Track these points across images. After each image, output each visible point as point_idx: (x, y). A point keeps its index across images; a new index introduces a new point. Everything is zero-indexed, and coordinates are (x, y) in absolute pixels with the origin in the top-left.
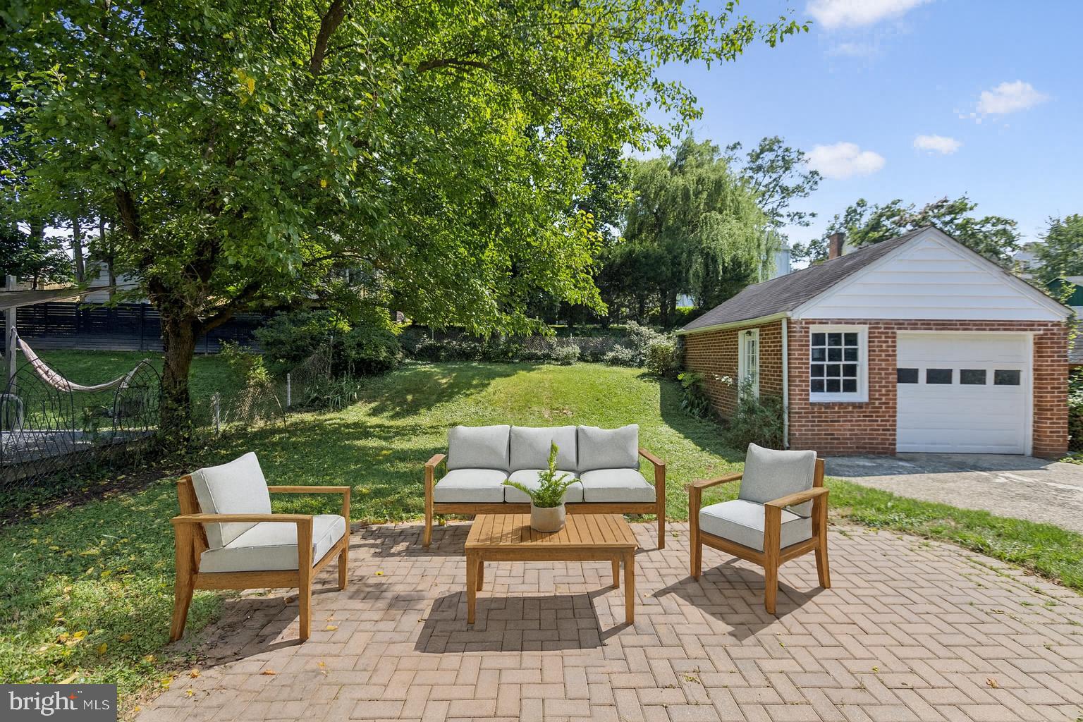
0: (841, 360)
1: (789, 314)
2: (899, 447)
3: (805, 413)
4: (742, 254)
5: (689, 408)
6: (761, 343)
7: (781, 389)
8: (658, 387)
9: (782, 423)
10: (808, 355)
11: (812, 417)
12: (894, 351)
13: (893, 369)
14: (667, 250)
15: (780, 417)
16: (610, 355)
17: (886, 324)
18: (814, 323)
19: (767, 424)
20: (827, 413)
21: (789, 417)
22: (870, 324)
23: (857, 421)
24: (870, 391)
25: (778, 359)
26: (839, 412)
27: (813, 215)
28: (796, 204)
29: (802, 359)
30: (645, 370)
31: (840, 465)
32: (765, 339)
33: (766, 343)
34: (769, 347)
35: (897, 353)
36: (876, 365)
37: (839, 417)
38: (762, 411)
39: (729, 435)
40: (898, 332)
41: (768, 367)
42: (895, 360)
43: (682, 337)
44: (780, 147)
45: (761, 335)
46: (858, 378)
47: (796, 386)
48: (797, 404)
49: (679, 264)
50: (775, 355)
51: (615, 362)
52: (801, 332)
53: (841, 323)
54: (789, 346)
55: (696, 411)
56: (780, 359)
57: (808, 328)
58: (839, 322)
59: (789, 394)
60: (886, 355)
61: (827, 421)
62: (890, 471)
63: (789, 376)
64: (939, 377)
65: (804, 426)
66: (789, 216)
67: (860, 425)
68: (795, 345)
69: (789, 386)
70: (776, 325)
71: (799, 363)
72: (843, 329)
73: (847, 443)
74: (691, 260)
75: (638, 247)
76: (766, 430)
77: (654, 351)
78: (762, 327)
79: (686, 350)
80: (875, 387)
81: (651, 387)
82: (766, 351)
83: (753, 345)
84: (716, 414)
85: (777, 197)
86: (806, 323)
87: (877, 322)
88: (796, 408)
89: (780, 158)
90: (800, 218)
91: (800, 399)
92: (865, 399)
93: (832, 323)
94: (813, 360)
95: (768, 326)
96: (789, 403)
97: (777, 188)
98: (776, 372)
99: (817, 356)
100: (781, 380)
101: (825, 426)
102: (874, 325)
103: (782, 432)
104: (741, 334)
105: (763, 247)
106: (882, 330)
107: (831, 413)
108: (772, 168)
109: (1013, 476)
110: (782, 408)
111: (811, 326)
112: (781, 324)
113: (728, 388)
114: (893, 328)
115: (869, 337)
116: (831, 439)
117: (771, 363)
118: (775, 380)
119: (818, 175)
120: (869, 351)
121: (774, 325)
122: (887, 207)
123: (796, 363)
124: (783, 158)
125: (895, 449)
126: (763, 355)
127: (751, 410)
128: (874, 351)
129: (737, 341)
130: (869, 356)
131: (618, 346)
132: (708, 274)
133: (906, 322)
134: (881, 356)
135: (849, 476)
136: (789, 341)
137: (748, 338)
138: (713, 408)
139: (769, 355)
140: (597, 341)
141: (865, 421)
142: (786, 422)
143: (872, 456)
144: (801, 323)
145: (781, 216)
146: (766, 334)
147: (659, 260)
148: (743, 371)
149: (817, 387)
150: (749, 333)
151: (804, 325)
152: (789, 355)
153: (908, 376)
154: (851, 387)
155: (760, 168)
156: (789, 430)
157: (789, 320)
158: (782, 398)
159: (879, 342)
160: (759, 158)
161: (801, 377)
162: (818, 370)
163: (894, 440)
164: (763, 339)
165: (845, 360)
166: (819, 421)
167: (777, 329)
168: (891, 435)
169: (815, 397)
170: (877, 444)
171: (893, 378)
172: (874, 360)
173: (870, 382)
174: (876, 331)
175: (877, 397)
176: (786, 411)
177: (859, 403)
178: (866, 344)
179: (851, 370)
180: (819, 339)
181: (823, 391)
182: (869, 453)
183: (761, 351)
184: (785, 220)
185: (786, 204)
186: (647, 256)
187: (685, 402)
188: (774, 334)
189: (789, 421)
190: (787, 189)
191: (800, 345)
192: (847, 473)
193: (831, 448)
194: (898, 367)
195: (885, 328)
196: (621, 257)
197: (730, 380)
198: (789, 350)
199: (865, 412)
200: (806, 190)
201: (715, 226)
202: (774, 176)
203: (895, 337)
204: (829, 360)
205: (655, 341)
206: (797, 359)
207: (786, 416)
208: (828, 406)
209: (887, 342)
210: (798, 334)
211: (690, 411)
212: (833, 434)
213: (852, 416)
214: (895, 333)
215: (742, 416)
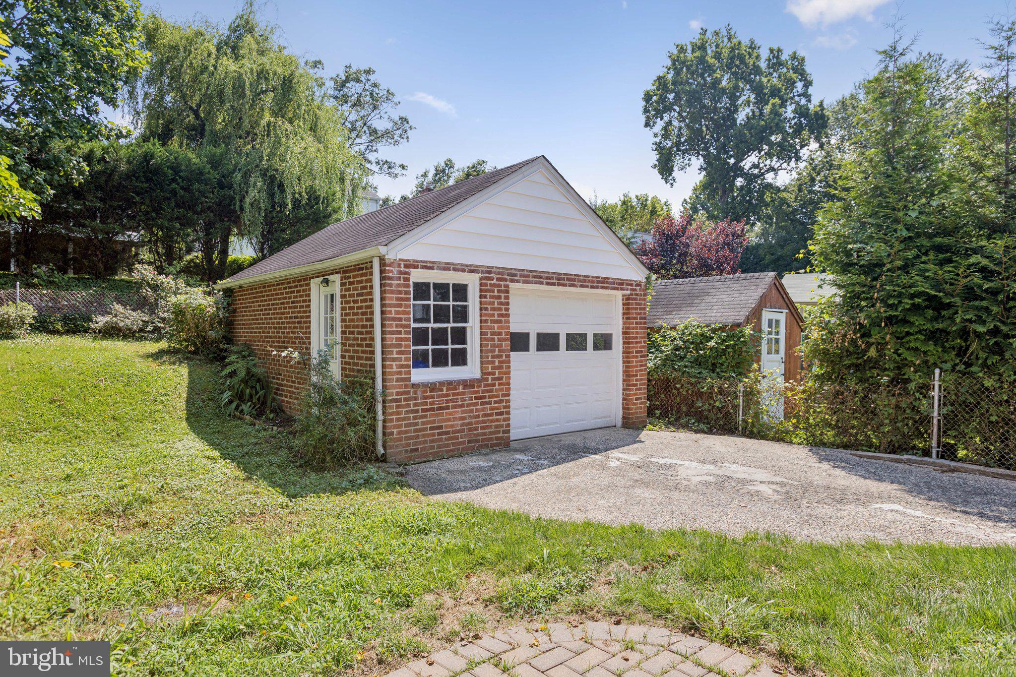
0: (449, 322)
1: (383, 250)
2: (514, 434)
3: (405, 400)
4: (322, 188)
5: (234, 405)
6: (343, 296)
7: (373, 366)
8: (184, 370)
9: (374, 418)
10: (409, 313)
11: (415, 405)
12: (507, 310)
13: (507, 333)
14: (210, 162)
15: (371, 409)
16: (101, 321)
17: (499, 273)
18: (416, 267)
19: (353, 423)
20: (433, 397)
21: (384, 407)
22: (482, 272)
23: (468, 405)
24: (482, 363)
25: (367, 320)
26: (448, 395)
27: (403, 167)
28: (384, 151)
29: (400, 320)
30: (164, 344)
31: (452, 472)
32: (349, 290)
33: (350, 296)
34: (355, 302)
35: (510, 312)
36: (489, 327)
37: (448, 401)
38: (345, 402)
39: (297, 443)
40: (512, 285)
41: (353, 333)
42: (508, 322)
43: (229, 292)
44: (369, 80)
45: (342, 284)
46: (468, 346)
47: (393, 360)
48: (394, 387)
49: (230, 187)
50: (363, 314)
51: (111, 332)
52: (399, 279)
53: (448, 269)
54: (382, 299)
55: (245, 407)
56: (371, 320)
57: (409, 274)
58: (447, 267)
59: (384, 373)
60: (499, 315)
61: (433, 410)
62: (512, 472)
63: (383, 346)
64: (548, 342)
65: (404, 419)
66: (378, 163)
67: (472, 411)
68: (391, 299)
69: (383, 360)
70: (364, 268)
71: (397, 326)
72: (451, 278)
73: (457, 438)
74: (247, 184)
75: (159, 151)
76: (351, 432)
77: (179, 312)
78: (345, 272)
79: (235, 311)
80: (488, 357)
81: (170, 373)
82: (350, 308)
83: (332, 301)
84: (278, 410)
85: (365, 138)
86: (406, 266)
87: (489, 270)
88: (392, 391)
89: (368, 93)
90: (390, 168)
91: (398, 380)
92: (477, 374)
93: (439, 268)
94: (416, 321)
95: (354, 270)
96: (384, 387)
97: (365, 128)
98: (365, 339)
99: (419, 316)
100: (373, 352)
101: (432, 416)
102: (486, 273)
103: (374, 431)
104: (315, 283)
105: (348, 182)
106: (494, 281)
107: (439, 396)
108: (358, 104)
109: (622, 456)
110: (373, 394)
111: (412, 271)
112: (371, 267)
113: (291, 367)
114: (506, 280)
115: (481, 291)
116: (439, 434)
117: (357, 327)
118: (363, 352)
119: (408, 123)
120: (481, 309)
121: (362, 269)
122: (473, 167)
123: (392, 326)
124: (372, 94)
125: (509, 437)
126: (347, 315)
127: (329, 402)
128: (486, 309)
129: (309, 295)
130: (481, 316)
131: (119, 307)
132: (273, 207)
133: (518, 273)
134: (493, 315)
135: (466, 489)
136: (382, 292)
137: (326, 290)
138: (274, 399)
139: (355, 314)
140: (77, 297)
141: (477, 404)
142: (380, 417)
143: (486, 450)
144: (399, 266)
145: (370, 162)
146: (351, 283)
147: (198, 175)
148: (318, 341)
149: (420, 361)
150: (326, 282)
151: (403, 269)
152: (382, 312)
153: (519, 342)
154: (460, 358)
155: (345, 99)
156: (384, 427)
157: (382, 259)
158: (373, 379)
159: (491, 297)
160: (344, 86)
161: (400, 346)
162: (420, 337)
163: (508, 425)
164: (346, 290)
165: (454, 322)
166: (423, 410)
167: (365, 275)
168: (504, 420)
169: (419, 375)
170: (491, 433)
171: (506, 345)
172: (486, 321)
173: (481, 351)
174: (489, 282)
175: (490, 370)
176: (380, 399)
177: (470, 380)
178: (478, 300)
179: (460, 336)
180: (421, 290)
181: (428, 367)
182: (481, 446)
183: (343, 309)
184: (374, 167)
185: (374, 148)
186: (175, 167)
187: (227, 395)
188: (360, 282)
189: (384, 413)
190: (375, 131)
191: (398, 299)
192: (462, 484)
193: (439, 447)
194: (511, 331)
195: (498, 279)
196: (129, 162)
197: (296, 354)
198: (382, 306)
199: (477, 392)
200: (396, 137)
201: (284, 140)
202: (363, 113)
203: (508, 292)
204: (435, 322)
205: (181, 298)
206: (394, 319)
207: (379, 407)
208: (433, 387)
209: (499, 297)
210: (395, 282)
211: (236, 409)
212: (441, 427)
213: (463, 400)
214: (507, 286)
215: (315, 411)
